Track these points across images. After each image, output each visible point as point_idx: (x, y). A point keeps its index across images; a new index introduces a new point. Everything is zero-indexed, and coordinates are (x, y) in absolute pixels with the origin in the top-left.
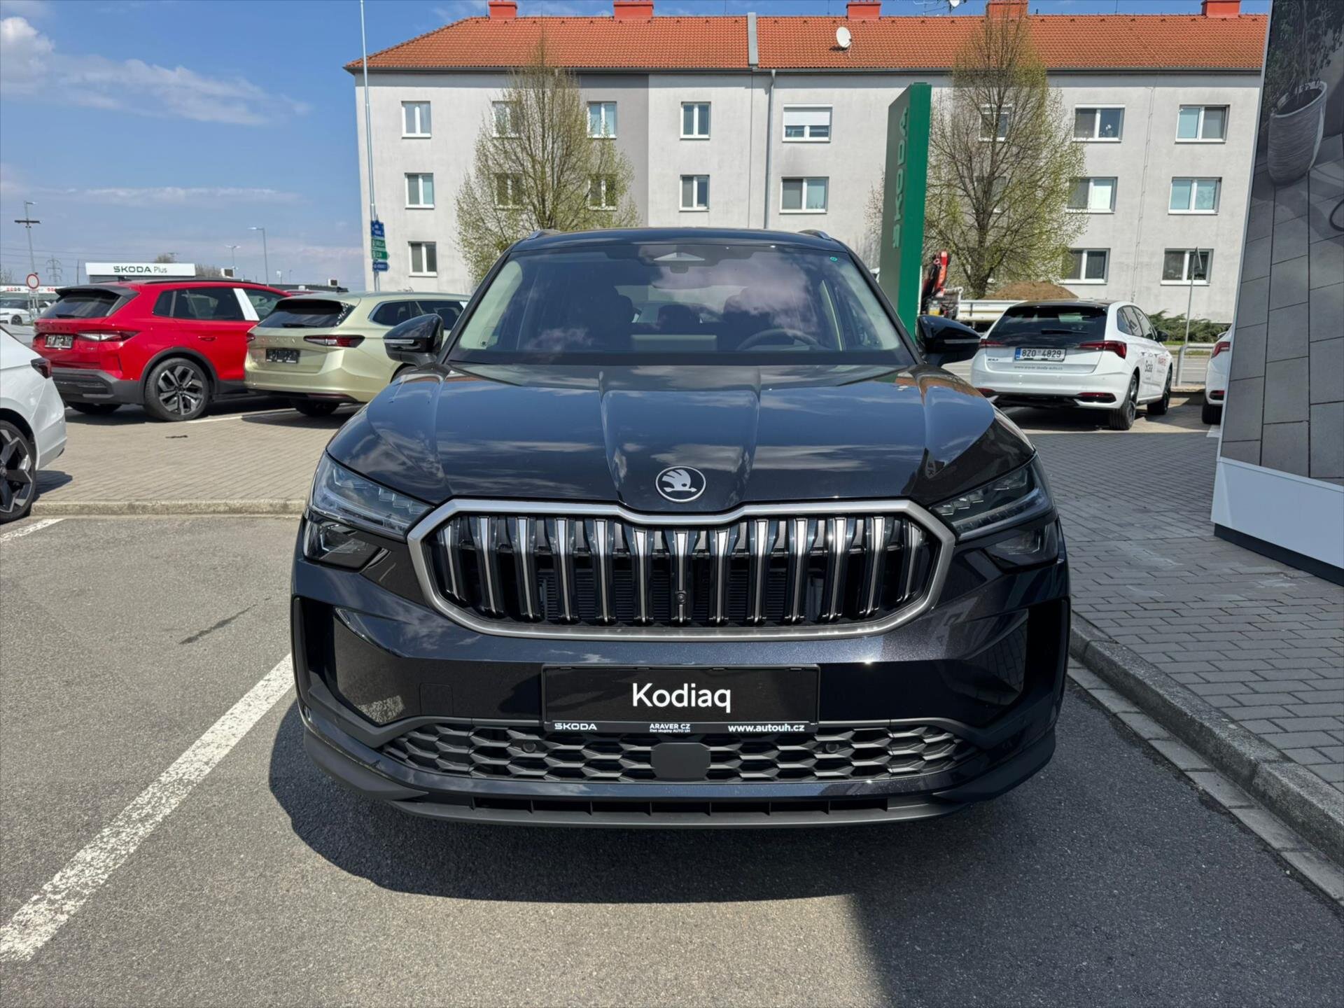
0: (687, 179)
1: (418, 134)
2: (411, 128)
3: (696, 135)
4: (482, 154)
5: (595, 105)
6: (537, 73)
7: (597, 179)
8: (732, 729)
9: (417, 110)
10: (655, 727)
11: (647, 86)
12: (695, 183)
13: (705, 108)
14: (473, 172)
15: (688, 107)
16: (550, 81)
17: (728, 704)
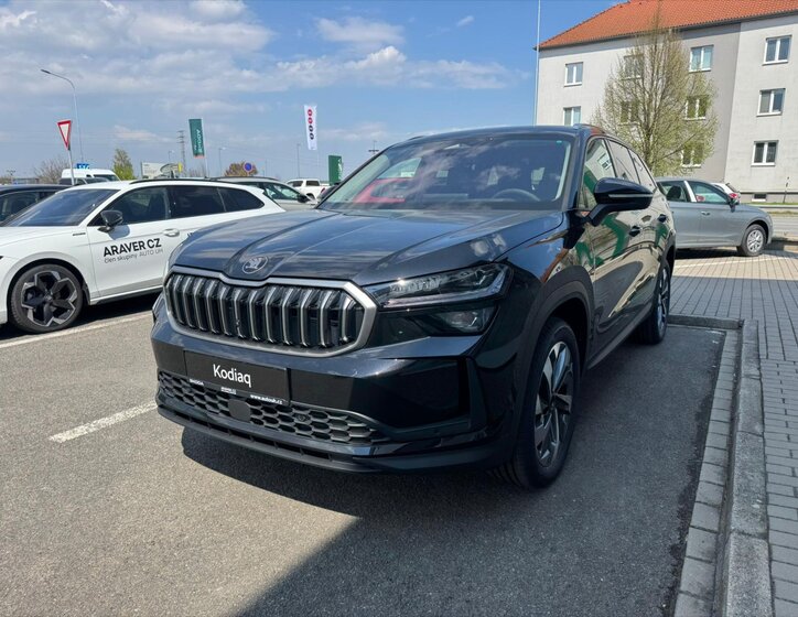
0: (765, 93)
1: (574, 83)
2: (570, 80)
3: (777, 60)
4: (610, 91)
5: (696, 50)
6: (652, 34)
7: (691, 100)
8: (252, 396)
9: (575, 68)
10: (224, 389)
11: (739, 31)
12: (772, 95)
13: (786, 41)
14: (602, 103)
15: (771, 42)
16: (662, 38)
17: (249, 382)
